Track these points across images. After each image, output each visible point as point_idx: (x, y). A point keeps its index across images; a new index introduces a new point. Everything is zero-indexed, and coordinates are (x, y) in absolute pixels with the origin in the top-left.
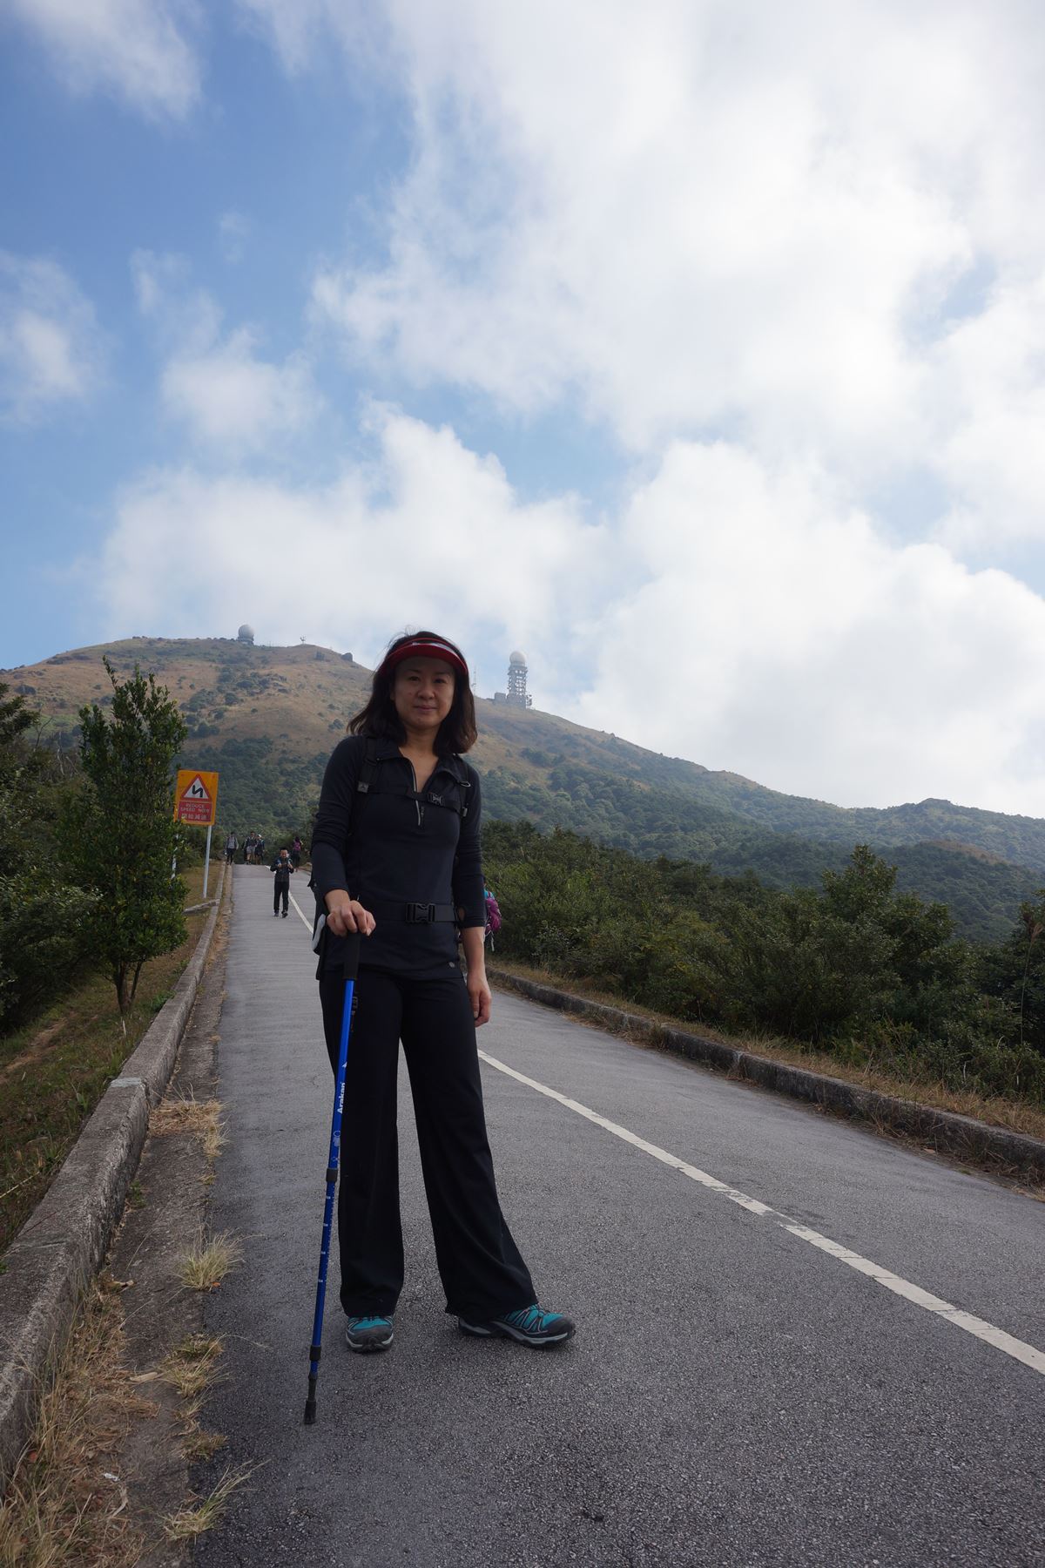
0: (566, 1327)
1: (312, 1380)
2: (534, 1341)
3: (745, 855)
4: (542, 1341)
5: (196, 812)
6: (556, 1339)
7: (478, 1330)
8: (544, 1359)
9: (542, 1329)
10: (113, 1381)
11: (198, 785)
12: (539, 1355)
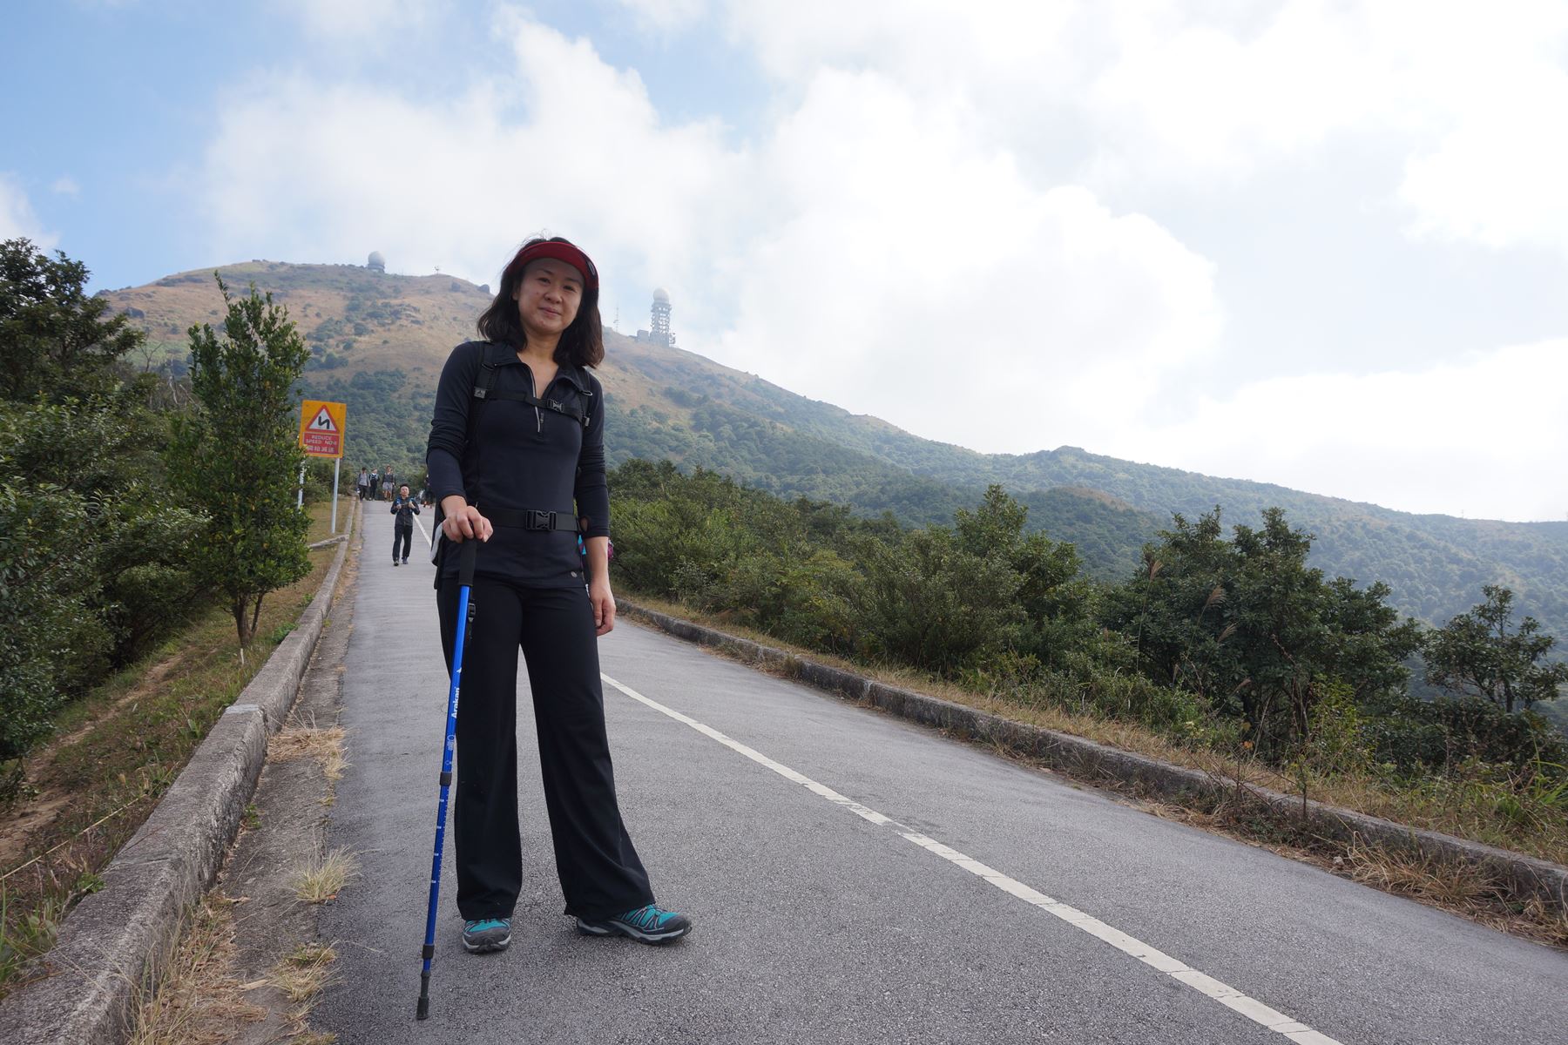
0: (683, 924)
1: (425, 978)
2: (650, 938)
3: (884, 498)
4: (658, 937)
5: (323, 445)
6: (673, 935)
7: (596, 930)
8: (660, 954)
9: (658, 927)
10: (221, 989)
11: (324, 416)
12: (656, 950)
